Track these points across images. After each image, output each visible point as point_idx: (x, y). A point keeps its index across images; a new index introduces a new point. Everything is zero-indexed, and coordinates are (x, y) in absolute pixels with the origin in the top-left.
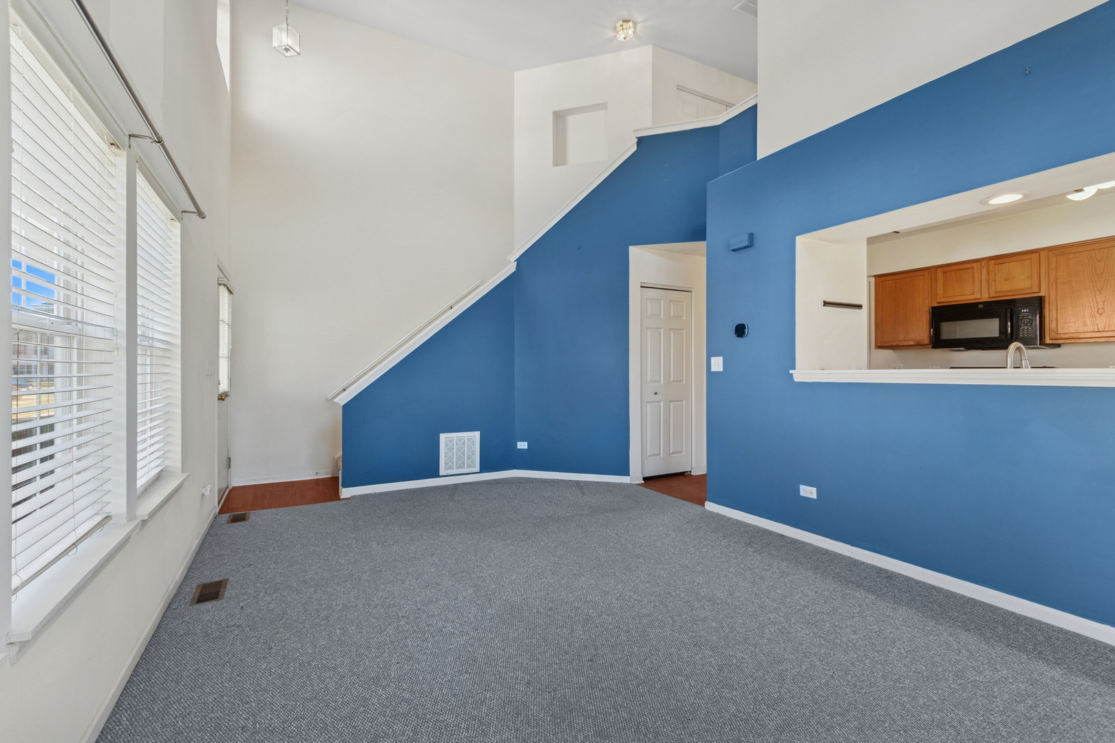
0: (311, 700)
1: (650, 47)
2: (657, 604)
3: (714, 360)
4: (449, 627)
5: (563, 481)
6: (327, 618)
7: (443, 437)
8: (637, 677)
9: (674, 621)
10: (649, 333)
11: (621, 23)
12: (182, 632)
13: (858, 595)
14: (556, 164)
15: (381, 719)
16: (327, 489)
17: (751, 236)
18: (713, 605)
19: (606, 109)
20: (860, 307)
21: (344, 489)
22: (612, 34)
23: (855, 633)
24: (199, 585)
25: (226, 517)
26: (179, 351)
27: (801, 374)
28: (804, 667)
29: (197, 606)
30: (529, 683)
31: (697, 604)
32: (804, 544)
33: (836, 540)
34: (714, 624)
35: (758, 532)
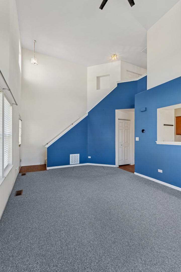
0: (44, 221)
1: (120, 61)
2: (124, 199)
3: (136, 138)
4: (75, 204)
5: (99, 166)
6: (46, 200)
7: (71, 155)
8: (120, 218)
9: (129, 203)
10: (120, 131)
11: (113, 55)
12: (13, 203)
13: (173, 197)
14: (97, 89)
15: (61, 226)
16: (43, 167)
17: (146, 108)
18: (138, 199)
19: (109, 76)
20: (173, 125)
21: (47, 168)
22: (111, 58)
23: (173, 207)
24: (16, 191)
25: (21, 174)
26: (12, 136)
27: (158, 142)
28: (161, 216)
29: (16, 197)
30: (95, 218)
31: (134, 199)
32: (159, 184)
33: (167, 183)
34: (138, 204)
35: (148, 180)
